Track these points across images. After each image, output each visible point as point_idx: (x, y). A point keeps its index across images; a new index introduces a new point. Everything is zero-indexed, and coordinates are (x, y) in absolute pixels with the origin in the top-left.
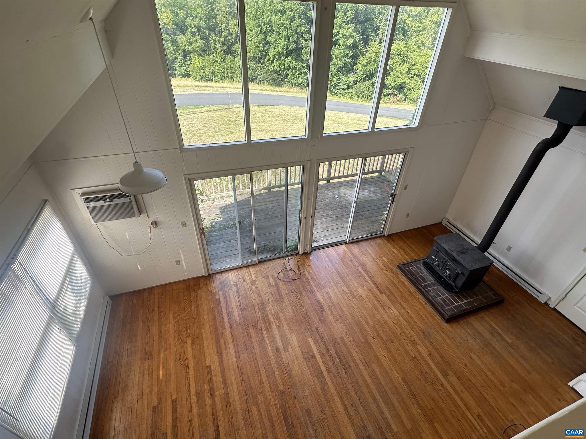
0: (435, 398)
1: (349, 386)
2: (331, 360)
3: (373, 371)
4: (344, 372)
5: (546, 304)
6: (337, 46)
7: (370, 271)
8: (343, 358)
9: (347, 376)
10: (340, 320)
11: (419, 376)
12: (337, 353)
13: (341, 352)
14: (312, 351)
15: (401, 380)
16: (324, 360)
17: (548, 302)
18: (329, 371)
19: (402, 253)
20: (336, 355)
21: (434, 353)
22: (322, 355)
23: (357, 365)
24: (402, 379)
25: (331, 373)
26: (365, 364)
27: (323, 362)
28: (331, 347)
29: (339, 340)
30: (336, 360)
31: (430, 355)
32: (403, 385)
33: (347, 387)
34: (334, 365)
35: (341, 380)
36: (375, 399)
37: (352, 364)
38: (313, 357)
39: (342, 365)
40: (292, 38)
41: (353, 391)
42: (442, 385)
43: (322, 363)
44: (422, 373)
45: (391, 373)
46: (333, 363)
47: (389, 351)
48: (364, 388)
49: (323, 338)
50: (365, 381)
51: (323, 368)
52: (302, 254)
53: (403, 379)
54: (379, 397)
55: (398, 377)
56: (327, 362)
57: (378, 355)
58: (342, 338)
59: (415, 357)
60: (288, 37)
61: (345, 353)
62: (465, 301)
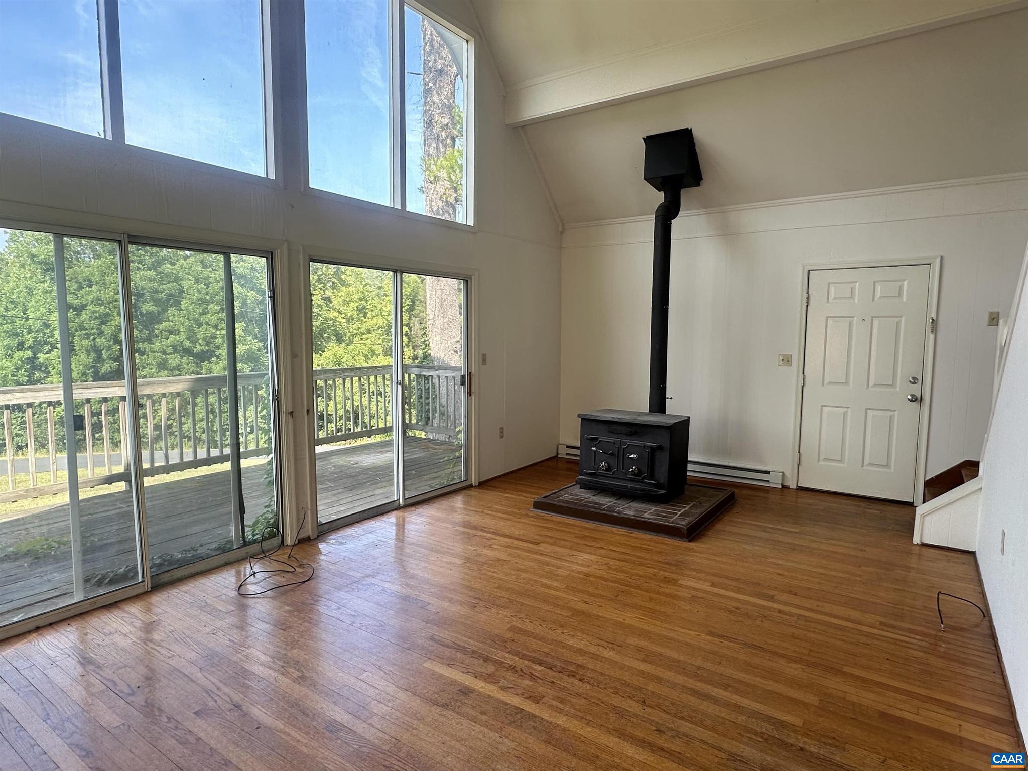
0: (794, 633)
1: (616, 701)
2: (522, 675)
3: (639, 649)
4: (576, 682)
5: (784, 487)
6: (214, 359)
7: (484, 525)
8: (549, 660)
9: (593, 685)
10: (482, 603)
11: (732, 618)
12: (524, 657)
13: (535, 651)
14: (453, 683)
15: (709, 638)
16: (503, 682)
17: (785, 484)
18: (536, 699)
19: (524, 495)
20: (526, 662)
21: (716, 580)
22: (489, 678)
23: (595, 657)
24: (707, 634)
25: (544, 700)
26: (610, 645)
27: (503, 688)
28: (499, 654)
29: (509, 635)
30: (535, 670)
31: (713, 585)
32: (722, 642)
33: (612, 704)
34: (540, 681)
35: (584, 698)
36: (694, 692)
37: (580, 660)
38: (466, 691)
39: (560, 672)
40: (107, 351)
41: (634, 704)
42: (780, 612)
43: (502, 692)
44: (730, 612)
45: (678, 635)
46: (532, 677)
47: (635, 606)
48: (651, 687)
49: (465, 647)
50: (642, 673)
51: (516, 701)
52: (294, 545)
53: (711, 634)
54: (699, 684)
55: (698, 635)
56: (514, 685)
57: (623, 621)
58: (512, 629)
59: (693, 596)
60: (98, 351)
61: (545, 650)
62: (688, 507)
